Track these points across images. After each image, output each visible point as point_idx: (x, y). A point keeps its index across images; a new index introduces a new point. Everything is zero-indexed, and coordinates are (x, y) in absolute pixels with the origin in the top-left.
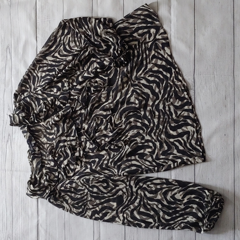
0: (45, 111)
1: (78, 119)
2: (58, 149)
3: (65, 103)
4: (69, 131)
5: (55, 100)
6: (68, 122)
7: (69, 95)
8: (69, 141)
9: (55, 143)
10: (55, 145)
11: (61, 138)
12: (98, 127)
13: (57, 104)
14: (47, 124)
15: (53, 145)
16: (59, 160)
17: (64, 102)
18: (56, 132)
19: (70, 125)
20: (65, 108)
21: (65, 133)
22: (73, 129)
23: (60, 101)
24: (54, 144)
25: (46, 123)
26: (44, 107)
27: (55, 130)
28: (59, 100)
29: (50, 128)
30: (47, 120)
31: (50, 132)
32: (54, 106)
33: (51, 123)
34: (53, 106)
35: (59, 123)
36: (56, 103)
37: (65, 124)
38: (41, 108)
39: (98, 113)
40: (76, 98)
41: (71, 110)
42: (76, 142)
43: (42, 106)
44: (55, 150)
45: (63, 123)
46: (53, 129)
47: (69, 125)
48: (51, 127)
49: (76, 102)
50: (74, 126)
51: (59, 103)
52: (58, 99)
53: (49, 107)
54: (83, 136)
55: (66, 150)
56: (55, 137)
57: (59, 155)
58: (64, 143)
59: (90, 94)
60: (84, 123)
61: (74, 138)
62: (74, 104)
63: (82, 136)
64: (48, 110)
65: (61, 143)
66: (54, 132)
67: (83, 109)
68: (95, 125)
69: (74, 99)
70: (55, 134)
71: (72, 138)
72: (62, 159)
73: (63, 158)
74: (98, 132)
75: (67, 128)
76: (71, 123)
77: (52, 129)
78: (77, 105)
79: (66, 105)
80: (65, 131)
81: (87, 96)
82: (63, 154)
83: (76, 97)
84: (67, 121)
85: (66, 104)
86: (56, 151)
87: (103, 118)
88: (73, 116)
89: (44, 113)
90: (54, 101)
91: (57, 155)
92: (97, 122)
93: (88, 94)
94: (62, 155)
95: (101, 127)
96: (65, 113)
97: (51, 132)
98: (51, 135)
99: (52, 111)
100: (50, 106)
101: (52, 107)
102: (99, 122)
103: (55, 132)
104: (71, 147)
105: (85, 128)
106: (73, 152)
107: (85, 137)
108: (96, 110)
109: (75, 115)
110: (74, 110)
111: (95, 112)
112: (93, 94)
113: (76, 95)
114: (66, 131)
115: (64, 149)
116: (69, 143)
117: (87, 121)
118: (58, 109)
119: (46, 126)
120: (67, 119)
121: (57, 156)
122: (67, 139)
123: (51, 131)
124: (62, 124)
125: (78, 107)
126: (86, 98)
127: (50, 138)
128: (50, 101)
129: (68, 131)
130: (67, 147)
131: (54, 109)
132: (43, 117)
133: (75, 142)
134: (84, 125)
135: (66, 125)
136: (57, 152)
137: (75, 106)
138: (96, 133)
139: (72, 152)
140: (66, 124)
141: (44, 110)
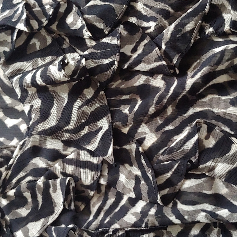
0: (20, 32)
1: (131, 102)
2: (22, 174)
3: (102, 30)
4: (83, 129)
5: (68, 11)
6: (89, 97)
7: (127, 9)
8: (70, 162)
9: (20, 149)
10: (14, 156)
11: (45, 143)
12: (199, 157)
13: (73, 24)
14: (11, 77)
15: (9, 153)
16: (13, 211)
17: (101, 26)
18: (33, 116)
19: (93, 109)
20: (94, 47)
21: (68, 131)
22: (101, 128)
23: (87, 16)
24: (13, 152)
25: (12, 73)
26: (24, 17)
27: (32, 107)
28: (81, 13)
29: (19, 94)
30: (18, 65)
31: (13, 106)
32: (57, 27)
33: (28, 78)
34: (54, 27)
35: (58, 89)
36: (70, 20)
37: (75, 101)
38: (12, 17)
39: (217, 110)
40: (149, 28)
41: (116, 63)
42: (96, 177)
43: (15, 12)
44: (10, 172)
45: (69, 95)
46: (28, 99)
47: (88, 110)
48: (24, 91)
49: (145, 42)
50: (108, 119)
51: (80, 23)
52: (79, 8)
53: (40, 23)
54: (131, 165)
55: (51, 190)
56: (23, 128)
57: (19, 195)
58: (50, 163)
59: (211, 34)
60: (146, 123)
61: (95, 160)
62: (133, 46)
63: (127, 165)
64: (32, 34)
65: (38, 158)
66: (27, 113)
67: (160, 76)
68: (192, 148)
69: (141, 30)
70: (30, 119)
71: (85, 156)
72: (24, 212)
73: (29, 211)
74: (198, 177)
75: (79, 118)
76: (97, 105)
77: (23, 100)
78: (145, 53)
79: (104, 40)
80: (68, 123)
81: (196, 37)
82: (34, 197)
83: (152, 25)
84: (89, 93)
85: (106, 36)
86: (12, 178)
87: (233, 136)
88: (115, 85)
89: (15, 38)
90: (62, 10)
91: (11, 193)
92: (202, 141)
93: (202, 30)
94: (30, 200)
95: (213, 164)
96: (92, 64)
97: (16, 107)
98: (11, 118)
99: (43, 40)
100: (45, 22)
101: (48, 29)
102: (211, 143)
103: (30, 112)
104: (73, 184)
105: (144, 139)
106: (73, 206)
107: (137, 171)
108: (210, 97)
109: (121, 84)
110: (126, 67)
111: (204, 100)
112: (224, 35)
113: (154, 19)
114: (70, 127)
115: (44, 183)
116: (70, 169)
117: (161, 122)
118: (68, 41)
119: (6, 81)
120: (87, 88)
121: (10, 197)
122: (64, 153)
123: (17, 102)
124: (65, 96)
125: (148, 63)
126: (192, 41)
127: (5, 126)
128: (51, 5)
129: (79, 128)
130: (58, 180)
131: (53, 35)
132: (7, 49)
133: (93, 173)
134: (144, 129)
135: (80, 108)
136: (14, 181)
137: (135, 55)
138: (188, 177)
139: (70, 205)
140: (78, 103)
141: (21, 26)
